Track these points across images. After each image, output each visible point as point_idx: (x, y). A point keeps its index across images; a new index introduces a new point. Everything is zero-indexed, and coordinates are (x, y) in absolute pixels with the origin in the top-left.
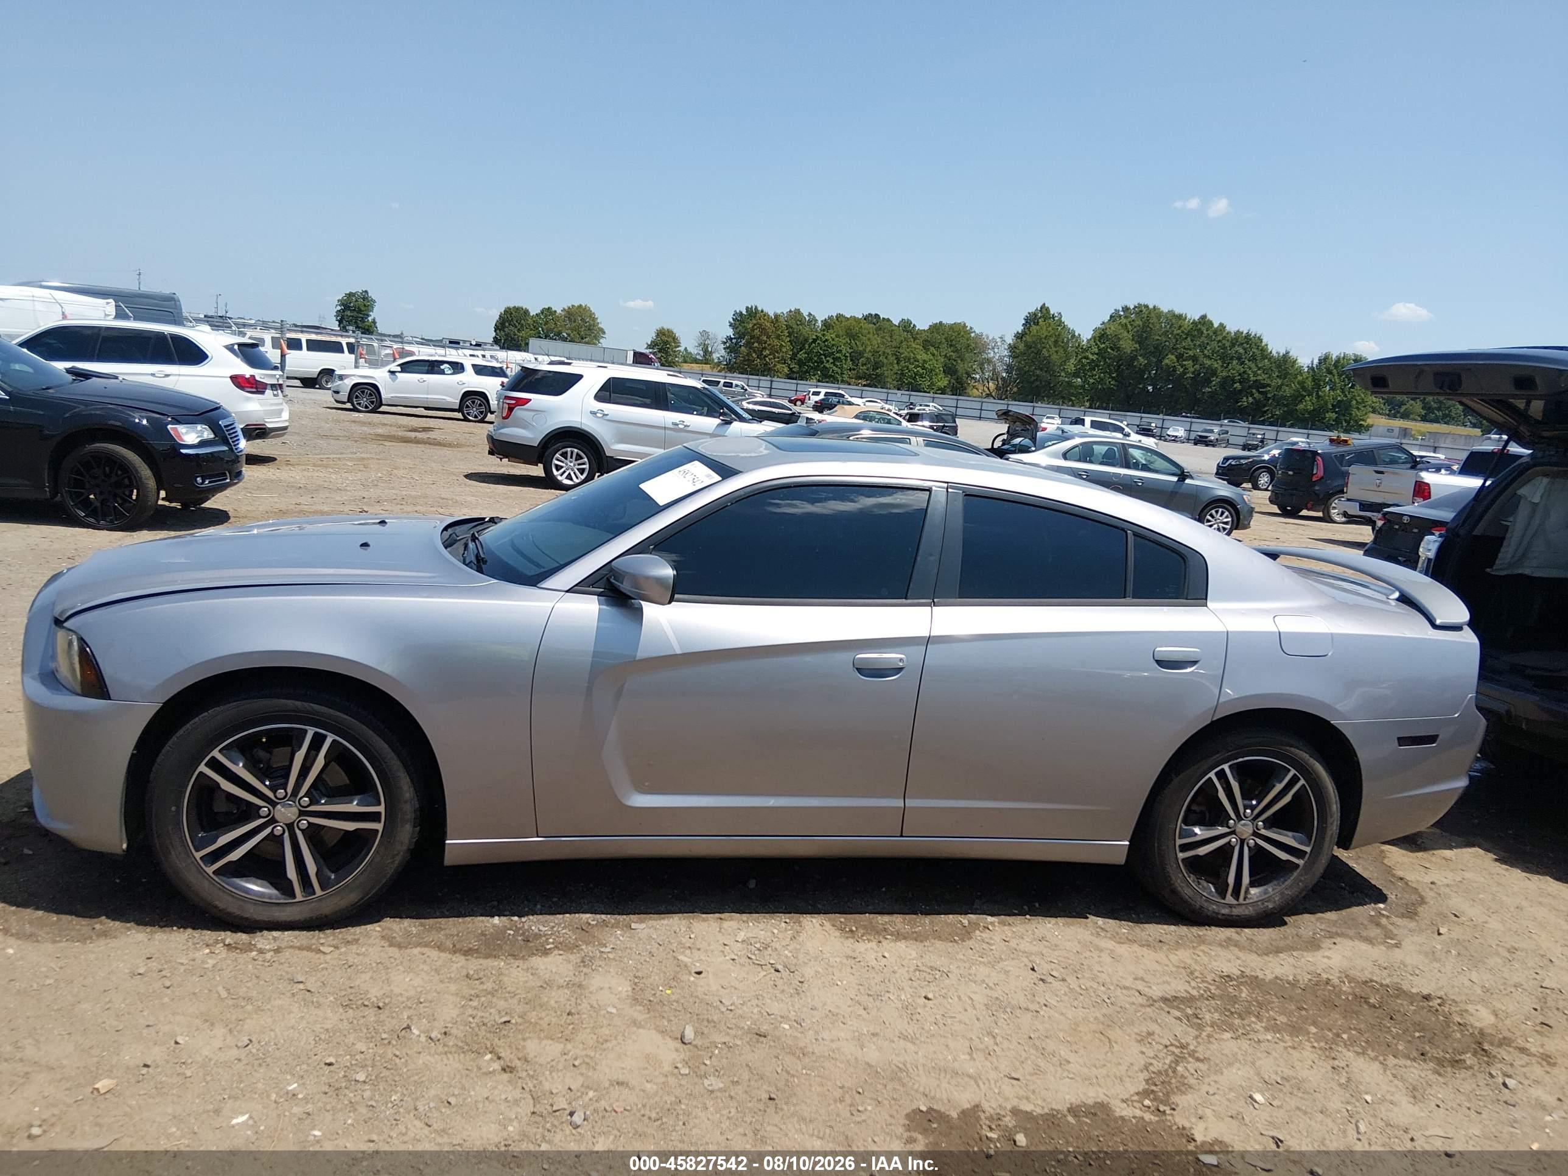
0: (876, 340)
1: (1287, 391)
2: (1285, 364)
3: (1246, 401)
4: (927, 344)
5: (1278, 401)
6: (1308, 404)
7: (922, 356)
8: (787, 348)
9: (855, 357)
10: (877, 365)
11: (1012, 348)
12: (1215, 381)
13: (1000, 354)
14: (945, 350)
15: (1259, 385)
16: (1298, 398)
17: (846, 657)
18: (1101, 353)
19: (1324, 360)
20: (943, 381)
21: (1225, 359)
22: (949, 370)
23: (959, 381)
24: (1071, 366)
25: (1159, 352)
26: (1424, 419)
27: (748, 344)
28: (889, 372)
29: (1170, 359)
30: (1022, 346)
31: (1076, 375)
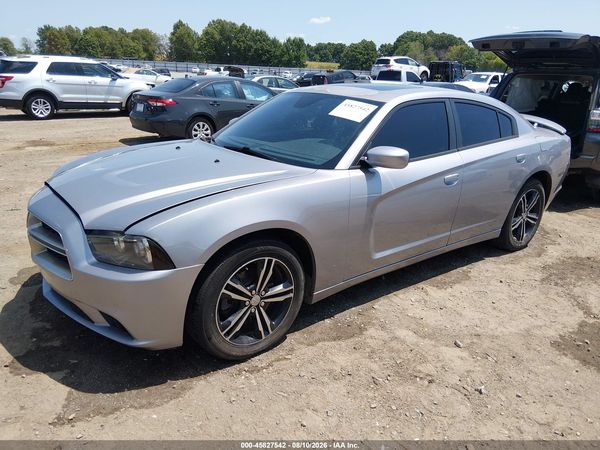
0: (110, 38)
1: (278, 53)
2: (275, 42)
3: (264, 58)
4: (133, 39)
5: (276, 57)
6: (285, 58)
7: (132, 44)
8: (68, 43)
9: (102, 46)
10: (113, 49)
11: (171, 39)
12: (252, 50)
13: (166, 42)
14: (142, 41)
15: (268, 51)
16: (282, 56)
17: (441, 179)
18: (207, 40)
19: (289, 40)
20: (144, 55)
21: (255, 41)
22: (146, 50)
23: (150, 54)
24: (196, 46)
25: (228, 39)
26: (320, 61)
27: (49, 43)
28: (119, 51)
29: (234, 42)
30: (174, 39)
31: (199, 50)
